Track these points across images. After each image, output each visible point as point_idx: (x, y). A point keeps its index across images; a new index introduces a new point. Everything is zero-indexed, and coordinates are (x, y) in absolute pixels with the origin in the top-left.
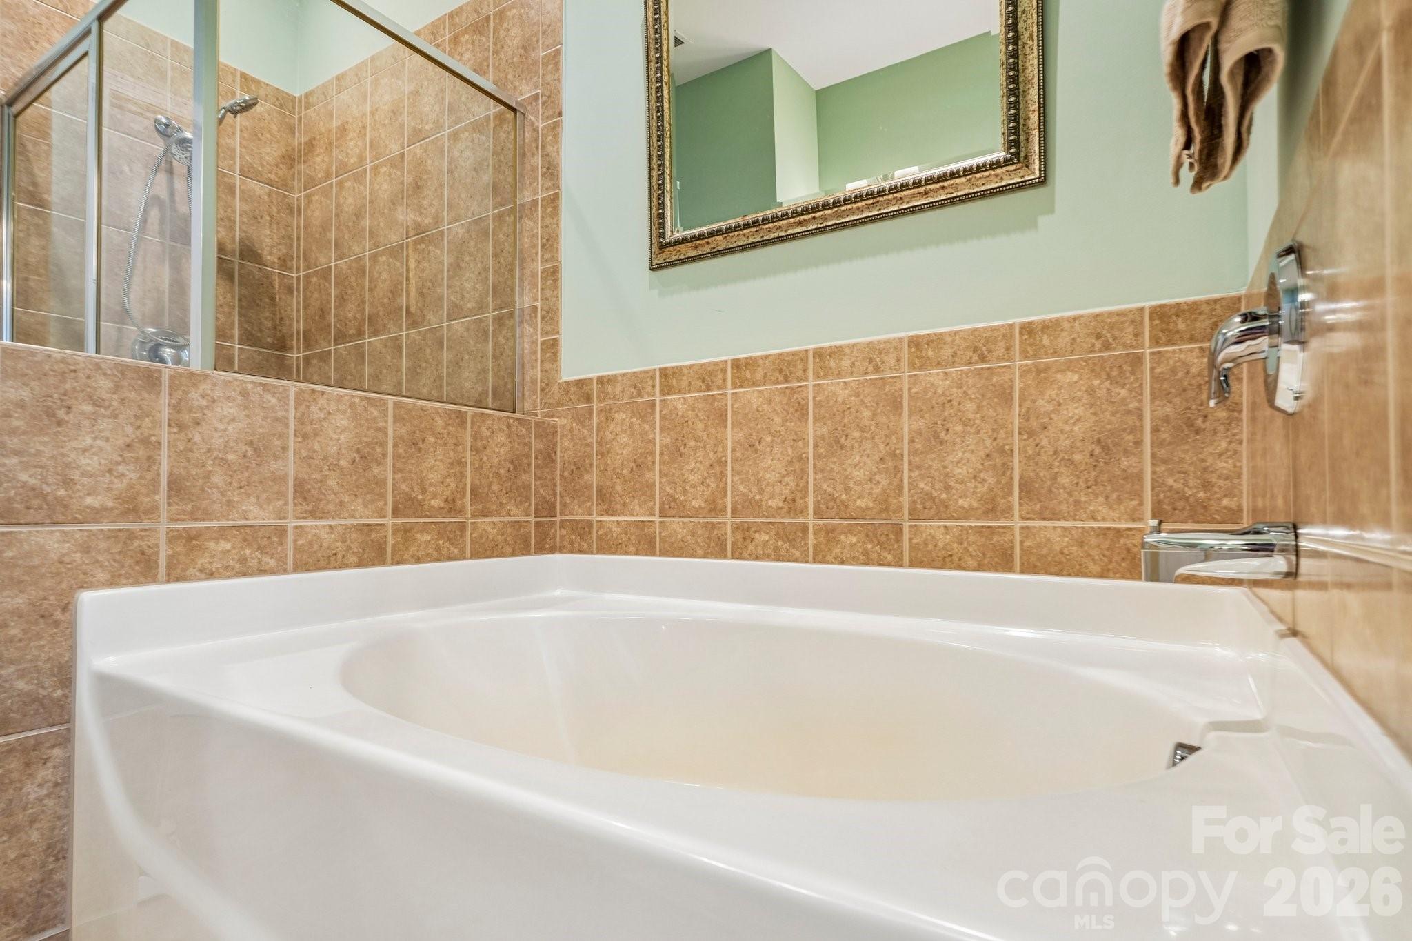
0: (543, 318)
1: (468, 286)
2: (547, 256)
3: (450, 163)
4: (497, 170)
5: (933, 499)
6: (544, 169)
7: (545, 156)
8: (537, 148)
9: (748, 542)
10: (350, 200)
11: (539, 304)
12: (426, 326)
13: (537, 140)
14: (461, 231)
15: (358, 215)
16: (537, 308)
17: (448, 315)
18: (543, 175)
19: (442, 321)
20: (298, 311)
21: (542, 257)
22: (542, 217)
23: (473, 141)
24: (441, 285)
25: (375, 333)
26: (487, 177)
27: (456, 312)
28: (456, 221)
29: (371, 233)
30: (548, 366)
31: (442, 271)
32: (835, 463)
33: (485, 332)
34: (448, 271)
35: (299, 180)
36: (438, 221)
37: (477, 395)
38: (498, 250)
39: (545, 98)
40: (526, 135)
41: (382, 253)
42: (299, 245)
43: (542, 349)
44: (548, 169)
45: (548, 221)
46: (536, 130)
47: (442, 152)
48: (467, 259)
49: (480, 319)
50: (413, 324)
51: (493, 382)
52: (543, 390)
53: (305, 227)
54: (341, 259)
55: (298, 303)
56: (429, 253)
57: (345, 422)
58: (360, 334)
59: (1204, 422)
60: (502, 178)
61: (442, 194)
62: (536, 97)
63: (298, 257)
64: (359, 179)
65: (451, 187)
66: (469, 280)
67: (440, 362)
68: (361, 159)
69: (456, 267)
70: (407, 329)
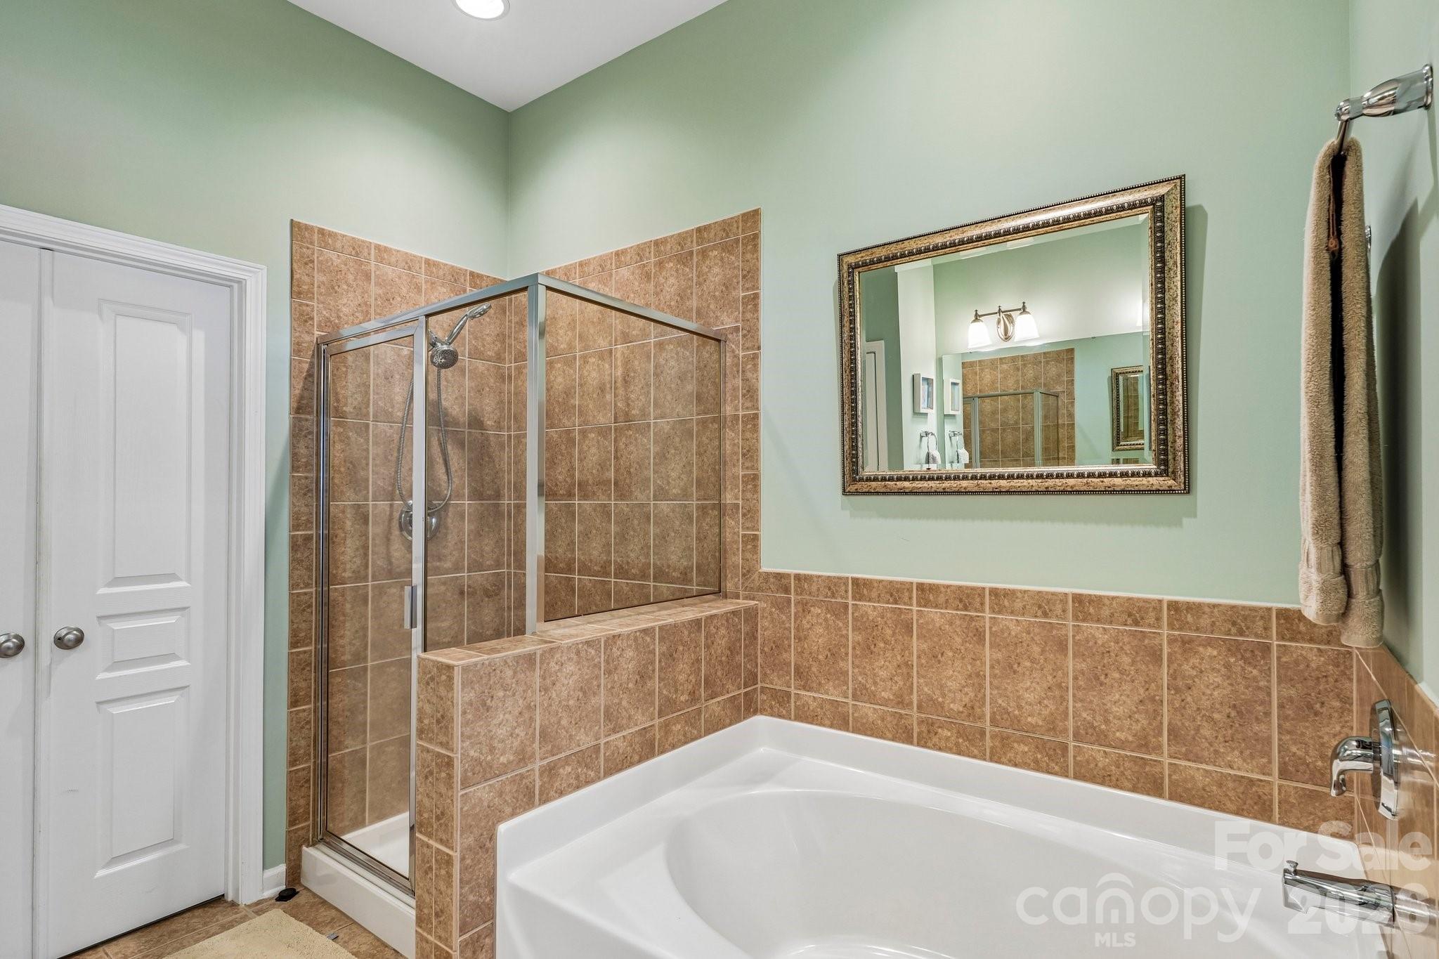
0: (744, 515)
1: (673, 474)
2: (748, 464)
3: (656, 367)
4: (700, 382)
5: (1094, 728)
6: (744, 391)
7: (745, 380)
8: (738, 372)
9: (932, 735)
10: (560, 380)
11: (740, 502)
12: (632, 500)
13: (737, 365)
14: (667, 428)
15: (568, 393)
16: (739, 506)
17: (655, 496)
18: (744, 396)
19: (649, 499)
20: (509, 464)
21: (743, 464)
22: (743, 431)
23: (677, 354)
24: (647, 468)
25: (585, 497)
26: (691, 387)
27: (661, 494)
28: (662, 418)
29: (580, 411)
30: (749, 556)
31: (649, 458)
32: (1008, 684)
33: (690, 518)
34: (654, 458)
35: (510, 353)
36: (645, 414)
37: (681, 568)
38: (702, 450)
39: (745, 332)
40: (728, 359)
41: (592, 430)
42: (510, 409)
43: (743, 541)
44: (748, 391)
45: (748, 435)
46: (736, 357)
47: (649, 357)
48: (673, 451)
49: (685, 504)
50: (621, 496)
51: (697, 559)
52: (744, 575)
53: (516, 394)
54: (552, 428)
55: (509, 457)
56: (636, 439)
57: (631, 654)
58: (570, 495)
59: (1322, 707)
60: (705, 390)
61: (649, 392)
62: (737, 329)
63: (509, 418)
64: (570, 362)
65: (657, 388)
66: (674, 469)
67: (647, 533)
68: (571, 347)
69: (662, 457)
70: (615, 500)
